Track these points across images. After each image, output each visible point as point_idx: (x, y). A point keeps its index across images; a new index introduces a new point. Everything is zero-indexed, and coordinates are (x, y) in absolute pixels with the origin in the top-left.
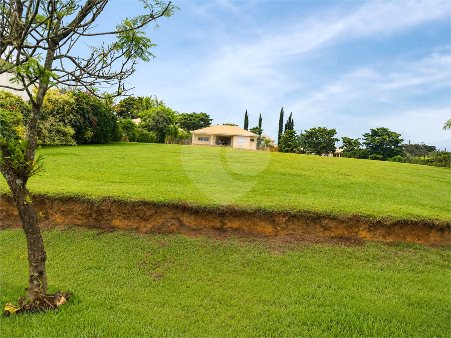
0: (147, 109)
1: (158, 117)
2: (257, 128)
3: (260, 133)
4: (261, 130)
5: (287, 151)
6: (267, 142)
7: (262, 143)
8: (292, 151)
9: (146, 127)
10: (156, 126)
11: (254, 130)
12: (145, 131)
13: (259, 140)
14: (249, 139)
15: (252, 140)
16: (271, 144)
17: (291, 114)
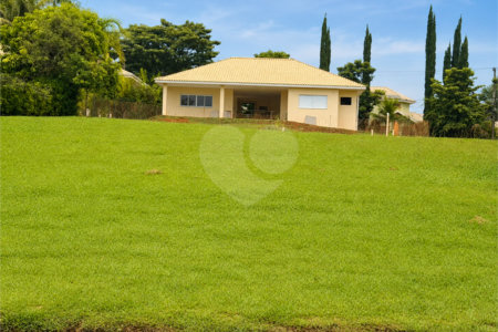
0: (22, 14)
1: (56, 37)
2: (358, 64)
3: (367, 80)
4: (373, 71)
5: (452, 134)
6: (390, 107)
7: (376, 110)
8: (469, 133)
9: (18, 69)
10: (49, 63)
11: (349, 72)
12: (16, 83)
13: (367, 100)
14: (335, 99)
15: (345, 101)
16: (401, 111)
17: (461, 20)
